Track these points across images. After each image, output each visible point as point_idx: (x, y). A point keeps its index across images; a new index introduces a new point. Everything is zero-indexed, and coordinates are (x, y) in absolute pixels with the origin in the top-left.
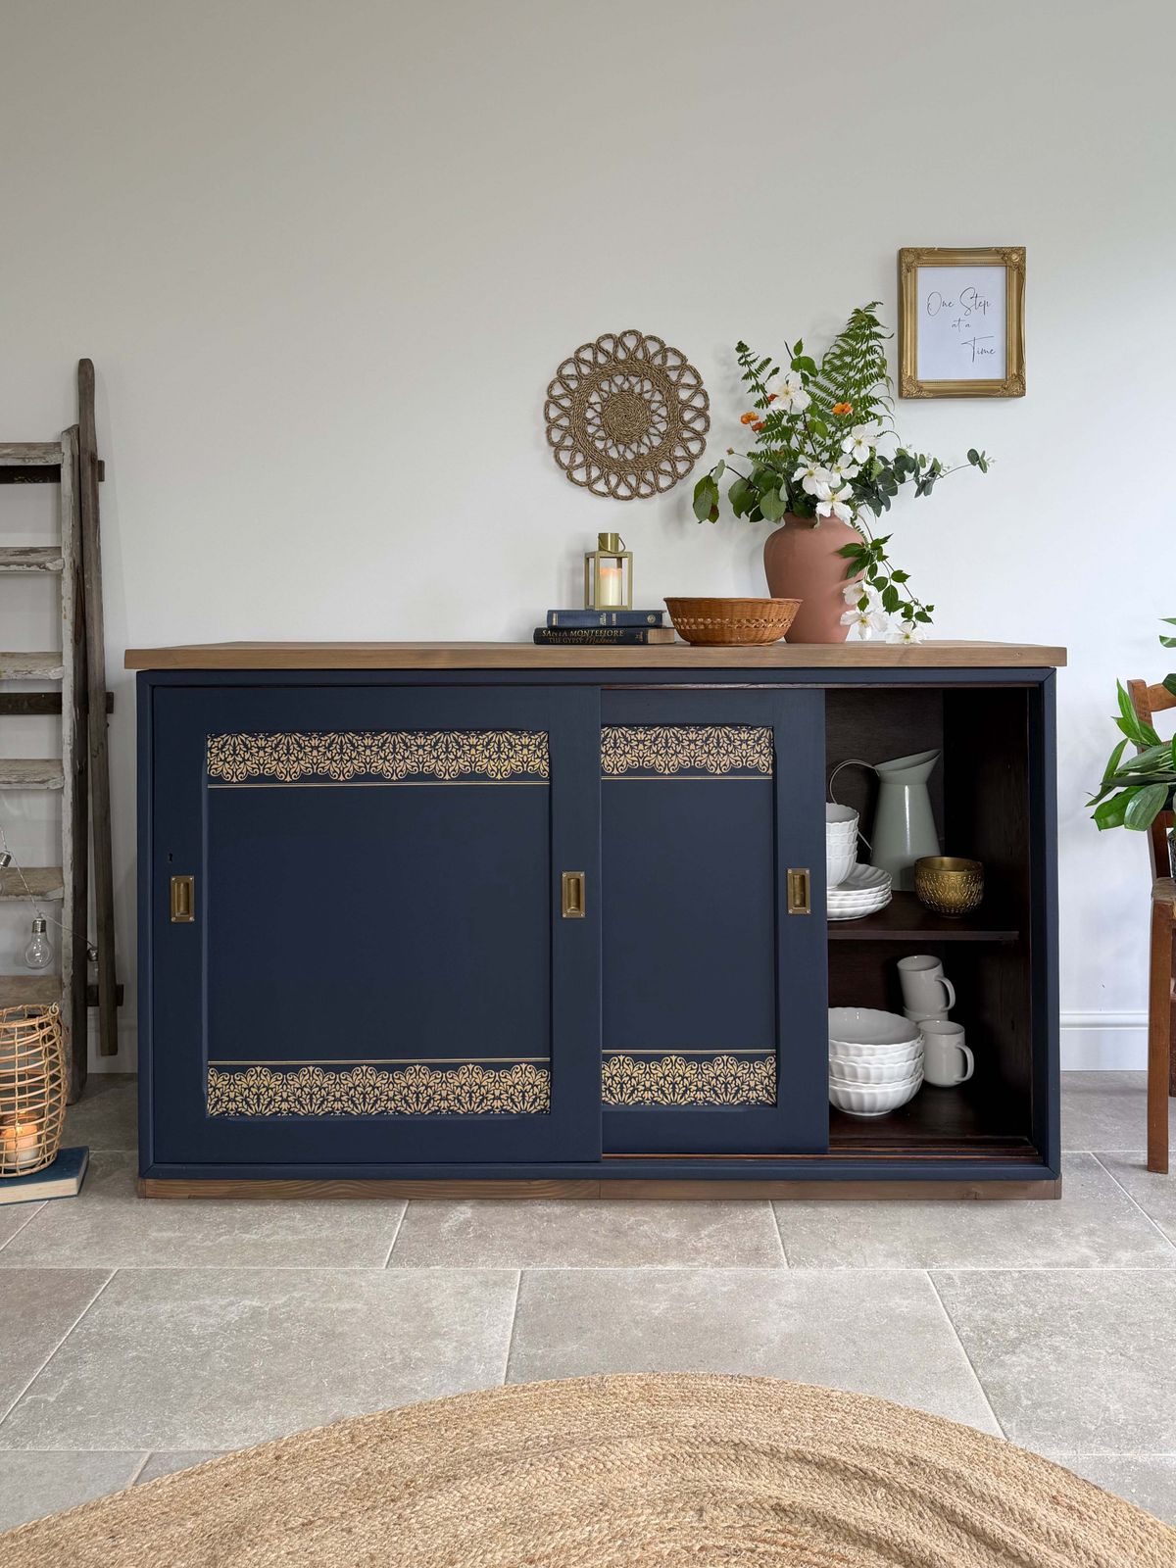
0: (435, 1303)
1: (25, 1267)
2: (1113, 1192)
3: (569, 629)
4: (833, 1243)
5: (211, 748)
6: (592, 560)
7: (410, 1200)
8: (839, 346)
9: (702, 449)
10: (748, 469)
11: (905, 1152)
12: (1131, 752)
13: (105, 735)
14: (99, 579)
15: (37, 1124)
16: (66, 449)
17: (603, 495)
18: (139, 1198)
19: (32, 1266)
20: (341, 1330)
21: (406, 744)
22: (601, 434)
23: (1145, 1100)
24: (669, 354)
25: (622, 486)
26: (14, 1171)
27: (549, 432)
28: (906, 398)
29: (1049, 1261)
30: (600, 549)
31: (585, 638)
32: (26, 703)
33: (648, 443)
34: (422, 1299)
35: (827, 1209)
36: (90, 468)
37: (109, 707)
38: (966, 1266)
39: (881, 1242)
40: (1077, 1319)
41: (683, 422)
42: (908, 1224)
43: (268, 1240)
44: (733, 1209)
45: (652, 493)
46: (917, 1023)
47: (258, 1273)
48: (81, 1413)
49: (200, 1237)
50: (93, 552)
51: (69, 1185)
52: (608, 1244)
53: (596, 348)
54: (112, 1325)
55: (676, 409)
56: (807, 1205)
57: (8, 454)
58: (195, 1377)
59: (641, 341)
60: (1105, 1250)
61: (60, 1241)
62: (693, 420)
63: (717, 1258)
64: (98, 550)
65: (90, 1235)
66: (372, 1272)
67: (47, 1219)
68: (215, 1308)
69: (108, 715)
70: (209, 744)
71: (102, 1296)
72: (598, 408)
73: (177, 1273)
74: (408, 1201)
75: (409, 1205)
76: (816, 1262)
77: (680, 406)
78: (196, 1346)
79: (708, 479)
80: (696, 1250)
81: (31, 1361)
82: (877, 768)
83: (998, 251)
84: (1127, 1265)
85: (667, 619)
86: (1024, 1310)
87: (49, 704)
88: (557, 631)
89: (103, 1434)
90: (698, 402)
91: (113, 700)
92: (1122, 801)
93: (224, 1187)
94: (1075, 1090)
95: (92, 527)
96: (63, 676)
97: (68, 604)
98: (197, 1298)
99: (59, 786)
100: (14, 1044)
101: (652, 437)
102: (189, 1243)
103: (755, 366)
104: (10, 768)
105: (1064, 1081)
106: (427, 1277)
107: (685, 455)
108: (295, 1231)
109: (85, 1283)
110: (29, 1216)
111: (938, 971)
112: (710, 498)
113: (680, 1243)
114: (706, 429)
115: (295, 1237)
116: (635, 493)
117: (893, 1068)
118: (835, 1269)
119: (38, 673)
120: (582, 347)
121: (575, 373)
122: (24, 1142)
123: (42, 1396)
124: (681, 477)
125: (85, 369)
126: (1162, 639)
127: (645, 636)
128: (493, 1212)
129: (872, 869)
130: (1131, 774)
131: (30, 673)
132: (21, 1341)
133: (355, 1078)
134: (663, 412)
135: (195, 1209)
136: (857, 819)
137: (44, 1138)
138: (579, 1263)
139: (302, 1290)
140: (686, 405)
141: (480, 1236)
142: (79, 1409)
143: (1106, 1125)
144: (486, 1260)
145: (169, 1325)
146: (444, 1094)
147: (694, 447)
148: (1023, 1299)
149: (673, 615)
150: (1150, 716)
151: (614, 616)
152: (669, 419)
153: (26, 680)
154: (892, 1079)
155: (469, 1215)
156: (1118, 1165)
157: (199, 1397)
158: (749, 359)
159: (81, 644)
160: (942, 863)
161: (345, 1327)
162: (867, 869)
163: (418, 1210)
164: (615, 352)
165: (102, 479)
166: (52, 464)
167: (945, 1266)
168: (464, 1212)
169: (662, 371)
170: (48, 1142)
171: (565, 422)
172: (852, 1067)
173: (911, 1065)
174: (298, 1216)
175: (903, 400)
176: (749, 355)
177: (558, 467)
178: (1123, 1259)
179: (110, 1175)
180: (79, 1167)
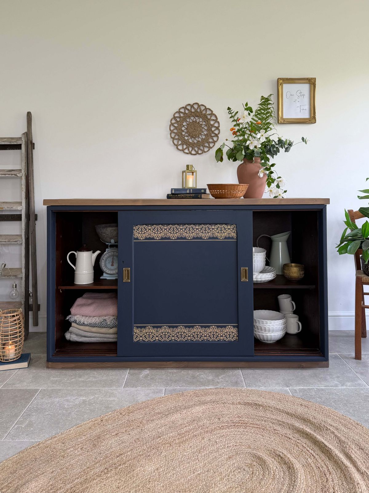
0: (139, 398)
1: (13, 388)
2: (345, 365)
3: (178, 194)
4: (260, 380)
5: (135, 229)
6: (184, 173)
7: (130, 368)
8: (260, 107)
9: (218, 139)
10: (232, 145)
11: (281, 353)
12: (349, 231)
13: (35, 227)
14: (33, 179)
15: (15, 346)
16: (23, 140)
17: (187, 153)
18: (47, 368)
19: (15, 388)
20: (110, 406)
21: (193, 228)
22: (187, 135)
23: (354, 339)
24: (208, 110)
25: (193, 151)
26: (8, 360)
27: (171, 134)
28: (280, 124)
29: (325, 385)
30: (187, 170)
31: (182, 197)
32: (10, 217)
33: (201, 137)
34: (135, 397)
35: (257, 370)
36: (30, 145)
37: (36, 219)
38: (300, 387)
39: (274, 380)
40: (335, 402)
41: (212, 131)
42: (282, 374)
43: (87, 380)
44: (229, 370)
45: (202, 153)
46: (284, 315)
47: (84, 389)
48: (32, 430)
49: (66, 379)
50: (31, 171)
51: (25, 364)
52: (191, 380)
53: (185, 108)
54: (41, 405)
55: (210, 127)
56: (251, 369)
57: (5, 141)
58: (66, 420)
59: (199, 106)
60: (342, 382)
61: (23, 381)
62: (215, 130)
63: (224, 385)
64: (33, 170)
65: (32, 379)
66: (119, 389)
67: (19, 374)
68: (72, 400)
69: (36, 221)
70: (134, 228)
71: (37, 397)
72: (186, 127)
73: (60, 390)
74: (129, 369)
75: (130, 370)
76: (255, 386)
77: (211, 126)
78: (66, 411)
79: (220, 148)
80: (218, 382)
81: (16, 416)
82: (271, 237)
83: (307, 79)
84: (349, 387)
85: (208, 191)
86: (318, 400)
87: (17, 218)
88: (174, 194)
89: (39, 436)
90: (216, 125)
91: (37, 216)
92: (346, 246)
93: (73, 365)
94: (333, 336)
95: (31, 163)
96: (22, 209)
97: (24, 187)
98: (66, 397)
99: (21, 243)
100: (8, 321)
101: (202, 136)
102: (63, 381)
103: (233, 114)
104: (5, 237)
105: (329, 333)
106: (136, 391)
107: (213, 141)
108: (95, 377)
109: (32, 393)
110: (13, 374)
111: (290, 299)
112: (220, 154)
113: (213, 380)
114: (219, 133)
115: (96, 379)
116: (197, 153)
117: (277, 327)
118: (261, 388)
119: (14, 208)
120: (181, 108)
121: (179, 116)
122: (11, 351)
123: (20, 425)
124: (211, 148)
125: (29, 114)
126: (358, 197)
127: (201, 196)
128: (155, 372)
129: (270, 267)
130: (349, 238)
131: (12, 208)
132: (13, 410)
133: (179, 330)
134: (206, 128)
135: (64, 372)
136: (266, 252)
137: (17, 350)
138: (182, 386)
139: (98, 395)
140: (213, 126)
141: (152, 379)
142: (32, 429)
143: (342, 346)
144: (154, 386)
145: (58, 405)
146: (205, 335)
147: (215, 139)
148: (318, 396)
149: (210, 189)
150: (355, 221)
151: (191, 190)
152: (207, 130)
153: (11, 210)
154: (277, 331)
155: (148, 373)
156: (346, 357)
157: (68, 425)
158: (231, 112)
159: (28, 199)
160: (292, 265)
161: (112, 405)
162: (268, 268)
163: (132, 371)
164: (191, 109)
165: (34, 149)
166: (19, 144)
167: (294, 387)
168: (146, 372)
169: (205, 115)
170: (19, 351)
171: (175, 131)
172: (265, 327)
173: (282, 326)
174: (96, 373)
175: (279, 124)
176: (231, 111)
177: (173, 144)
178: (348, 385)
179: (37, 362)
180: (28, 359)
